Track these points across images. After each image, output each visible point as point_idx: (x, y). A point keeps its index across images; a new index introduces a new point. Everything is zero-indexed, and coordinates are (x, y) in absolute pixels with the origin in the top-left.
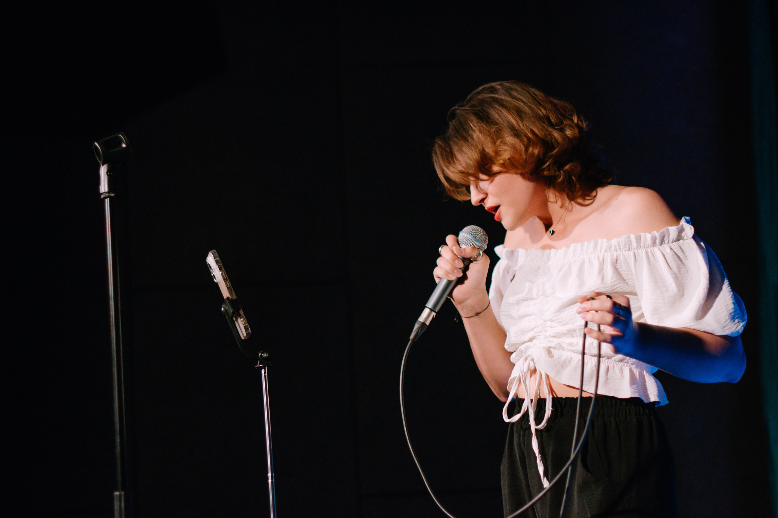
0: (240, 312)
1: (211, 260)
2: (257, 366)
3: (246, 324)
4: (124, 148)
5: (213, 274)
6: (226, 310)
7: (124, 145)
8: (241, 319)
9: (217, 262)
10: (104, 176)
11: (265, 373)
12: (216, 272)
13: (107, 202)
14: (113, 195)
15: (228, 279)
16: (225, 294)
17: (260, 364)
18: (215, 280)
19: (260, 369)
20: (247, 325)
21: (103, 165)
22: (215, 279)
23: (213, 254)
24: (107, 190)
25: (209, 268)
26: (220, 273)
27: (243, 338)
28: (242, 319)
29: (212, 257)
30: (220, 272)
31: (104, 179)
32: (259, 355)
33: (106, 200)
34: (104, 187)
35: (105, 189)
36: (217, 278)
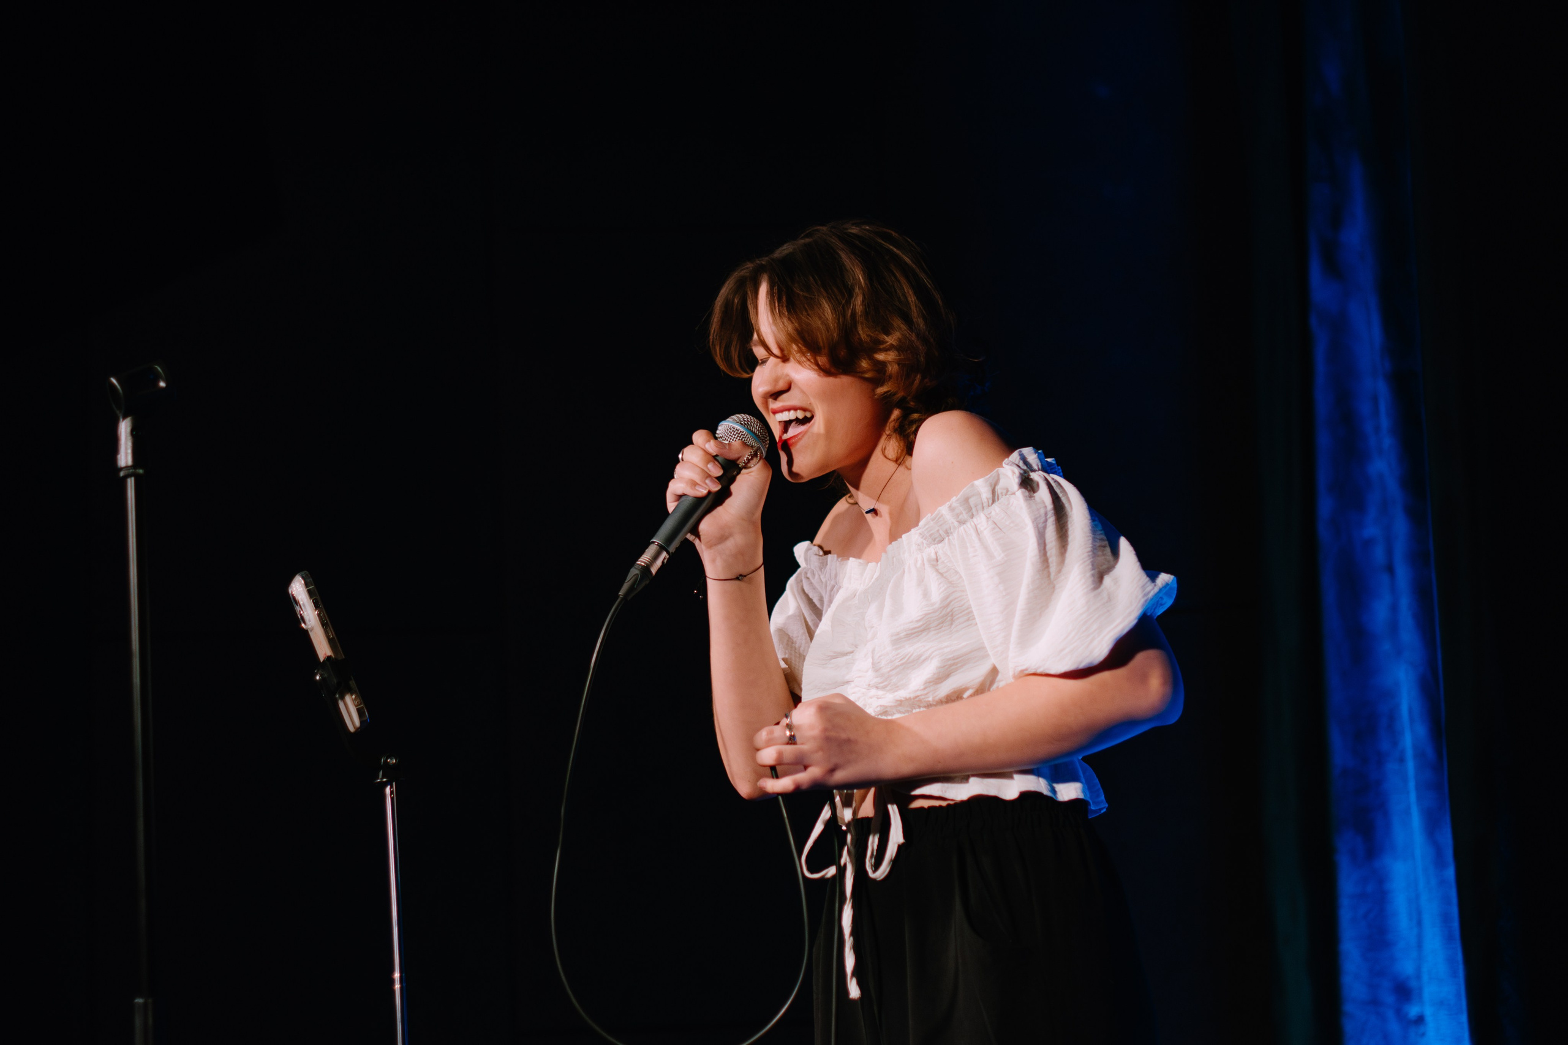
0: (351, 682)
1: (298, 588)
2: (379, 780)
3: (360, 705)
4: (162, 388)
5: (301, 615)
6: (323, 679)
7: (162, 384)
8: (352, 695)
9: (310, 593)
10: (126, 438)
11: (392, 793)
12: (306, 611)
13: (131, 484)
14: (141, 471)
15: (329, 622)
16: (323, 649)
17: (383, 778)
18: (303, 625)
19: (385, 785)
20: (362, 707)
21: (124, 418)
22: (305, 623)
23: (303, 578)
24: (130, 462)
25: (294, 603)
26: (316, 612)
27: (352, 729)
28: (353, 697)
29: (301, 583)
30: (316, 610)
31: (126, 444)
32: (382, 761)
33: (129, 480)
34: (125, 457)
35: (127, 462)
36: (310, 621)
